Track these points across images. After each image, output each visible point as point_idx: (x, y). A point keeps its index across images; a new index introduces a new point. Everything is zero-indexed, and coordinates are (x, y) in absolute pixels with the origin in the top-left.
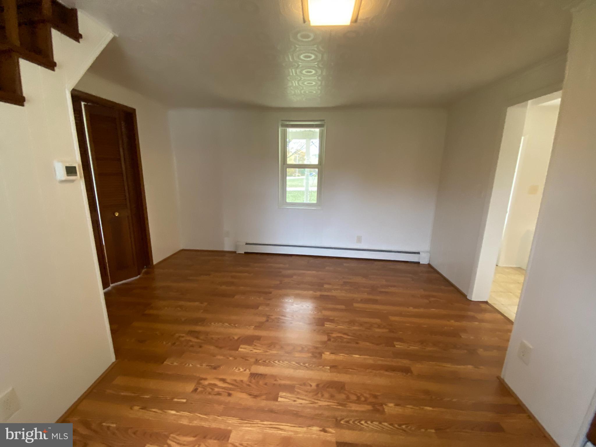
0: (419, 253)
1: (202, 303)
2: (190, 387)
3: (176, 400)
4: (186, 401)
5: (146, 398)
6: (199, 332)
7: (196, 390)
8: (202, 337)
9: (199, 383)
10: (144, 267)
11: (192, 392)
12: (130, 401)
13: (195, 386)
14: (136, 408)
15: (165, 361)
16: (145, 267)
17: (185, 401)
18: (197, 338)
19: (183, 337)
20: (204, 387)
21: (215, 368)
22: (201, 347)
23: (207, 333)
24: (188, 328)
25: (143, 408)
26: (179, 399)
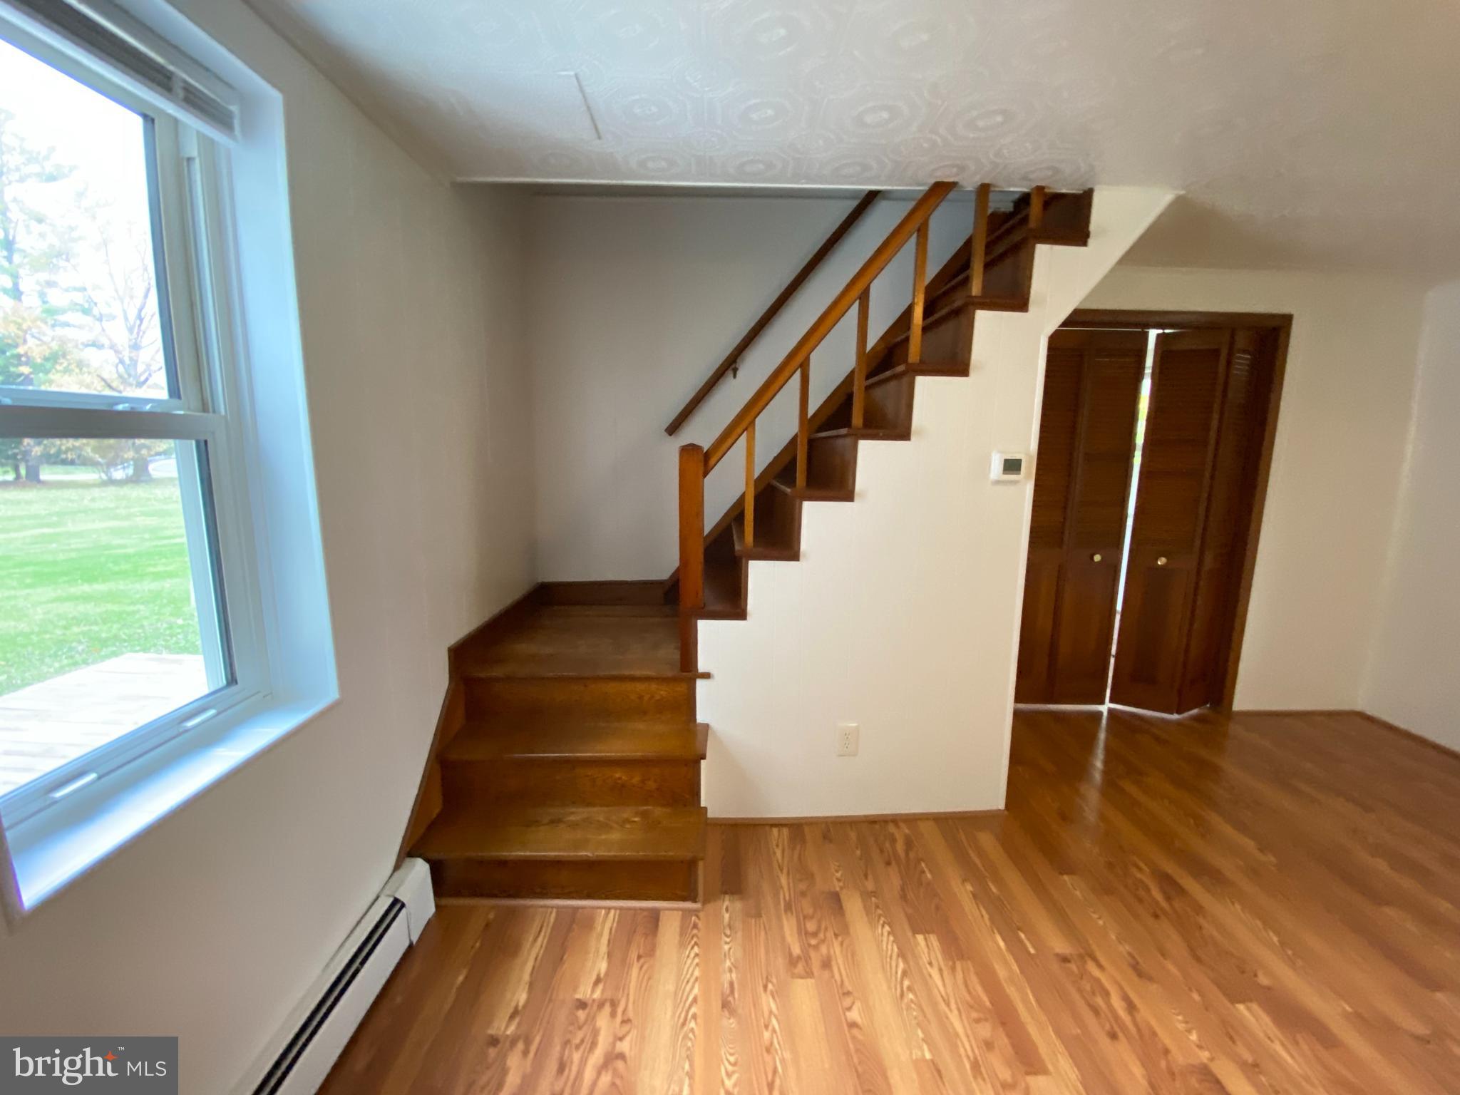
1: (1261, 850)
2: (1059, 944)
3: (1022, 936)
4: (1033, 955)
5: (990, 889)
6: (1182, 891)
7: (1065, 960)
8: (1177, 904)
9: (1081, 957)
10: (1206, 703)
11: (1057, 955)
12: (970, 872)
13: (1071, 955)
14: (969, 888)
15: (1067, 874)
16: (1208, 705)
17: (1032, 951)
18: (1168, 898)
19: (1140, 869)
20: (1083, 974)
21: (1140, 974)
22: (1156, 916)
23: (1199, 909)
24: (1170, 868)
25: (975, 896)
26: (1029, 939)
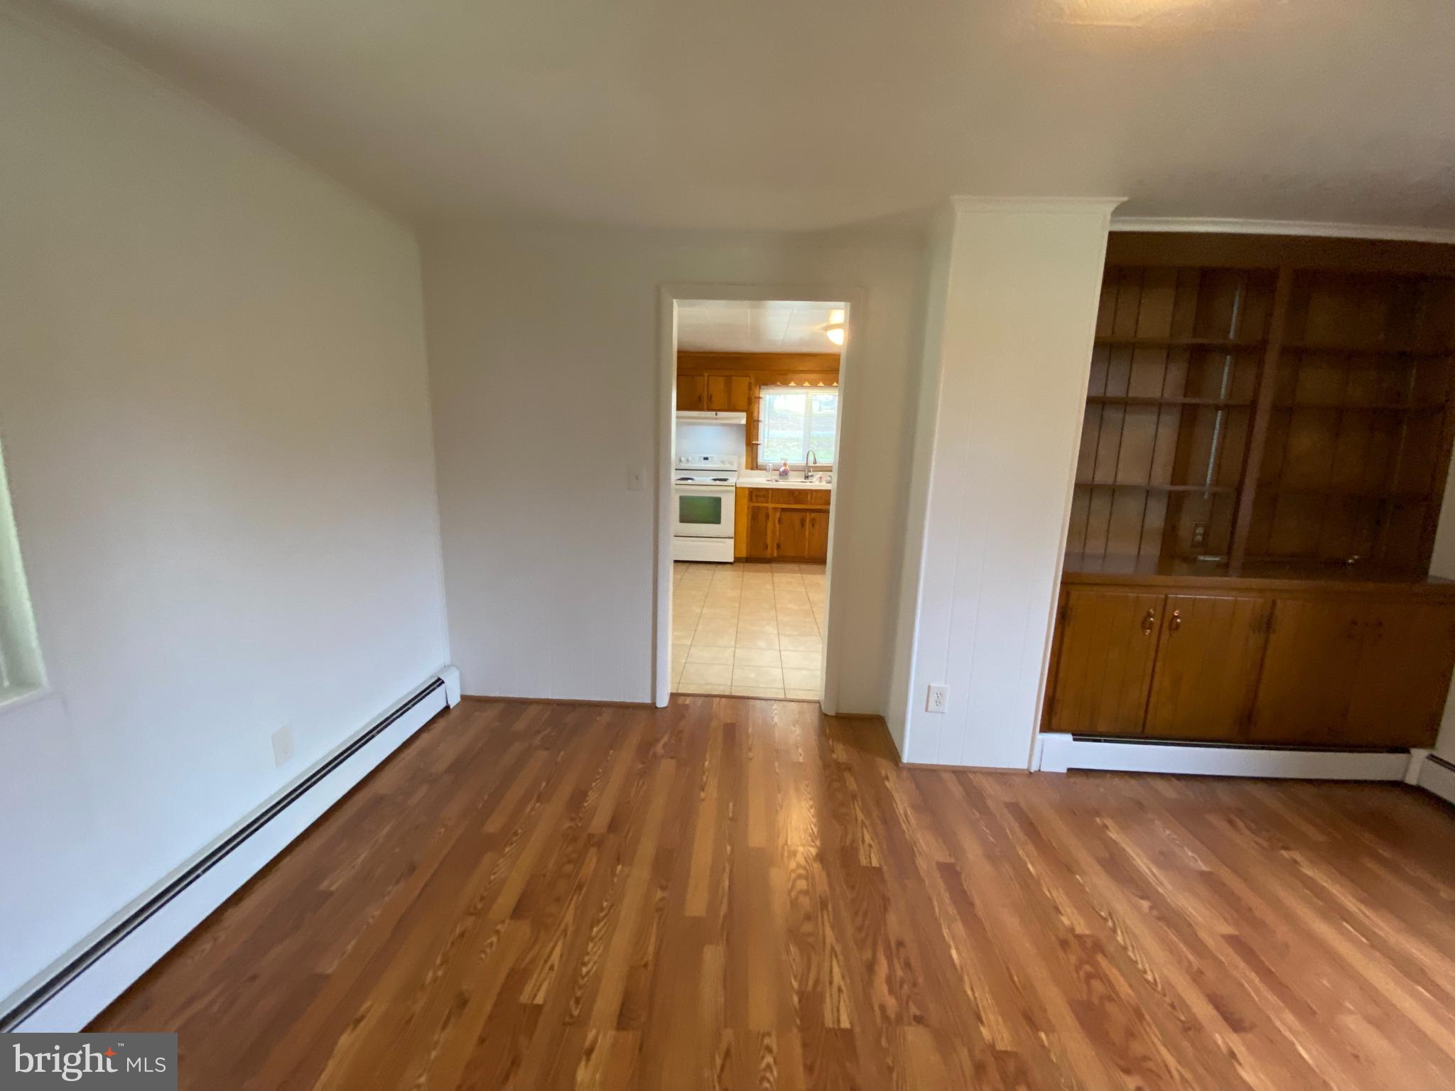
0: (439, 679)
